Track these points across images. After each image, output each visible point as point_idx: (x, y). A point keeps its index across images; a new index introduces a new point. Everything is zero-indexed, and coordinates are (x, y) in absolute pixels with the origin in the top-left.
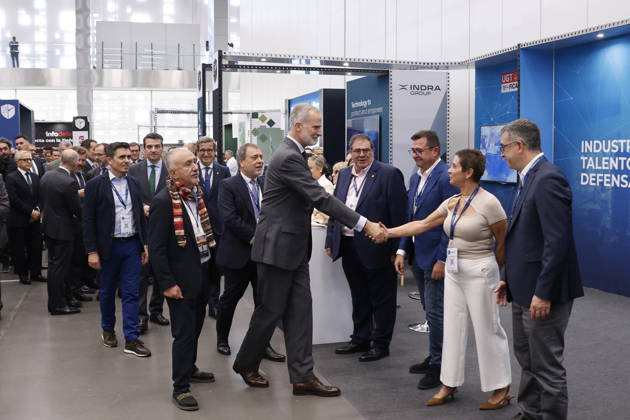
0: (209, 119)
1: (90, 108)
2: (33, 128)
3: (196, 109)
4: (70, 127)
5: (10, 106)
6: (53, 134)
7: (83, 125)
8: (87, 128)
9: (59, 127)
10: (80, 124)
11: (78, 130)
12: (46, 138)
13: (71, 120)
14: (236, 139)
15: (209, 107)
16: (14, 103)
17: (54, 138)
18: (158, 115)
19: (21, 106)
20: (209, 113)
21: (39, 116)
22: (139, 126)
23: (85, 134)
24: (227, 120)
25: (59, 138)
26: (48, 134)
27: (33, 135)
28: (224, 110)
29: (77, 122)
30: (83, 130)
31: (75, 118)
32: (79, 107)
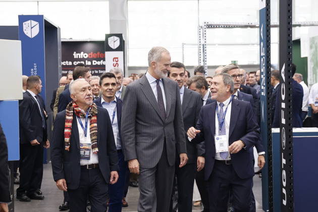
0: (275, 34)
1: (124, 23)
2: (60, 49)
3: (256, 21)
4: (102, 47)
5: (34, 23)
6: (82, 55)
7: (117, 44)
8: (121, 48)
9: (89, 47)
10: (114, 43)
11: (111, 50)
12: (73, 60)
13: (103, 39)
14: (306, 58)
15: (275, 19)
16: (38, 18)
17: (84, 60)
18: (208, 30)
19: (46, 21)
20: (275, 26)
21: (66, 34)
22: (183, 44)
23: (119, 54)
24: (296, 34)
25: (88, 59)
26: (76, 55)
27: (60, 58)
28: (294, 23)
29: (110, 40)
30: (117, 49)
31: (108, 36)
32: (112, 22)
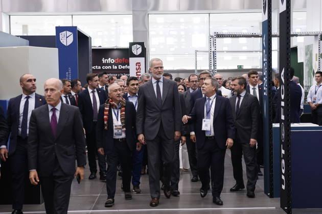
0: (275, 43)
1: (146, 33)
2: (90, 55)
3: (259, 31)
4: (127, 53)
5: (69, 33)
6: (109, 60)
7: (140, 51)
8: (143, 54)
9: (116, 53)
10: (137, 50)
11: (134, 56)
12: (102, 64)
13: (127, 46)
14: (302, 63)
15: (275, 29)
17: (111, 64)
18: (218, 40)
19: (79, 32)
20: (275, 36)
21: (97, 43)
22: (196, 51)
23: (142, 60)
24: (295, 42)
25: (115, 64)
26: (104, 61)
27: (91, 63)
28: (292, 33)
29: (134, 47)
30: (140, 56)
31: (132, 44)
32: (135, 32)
